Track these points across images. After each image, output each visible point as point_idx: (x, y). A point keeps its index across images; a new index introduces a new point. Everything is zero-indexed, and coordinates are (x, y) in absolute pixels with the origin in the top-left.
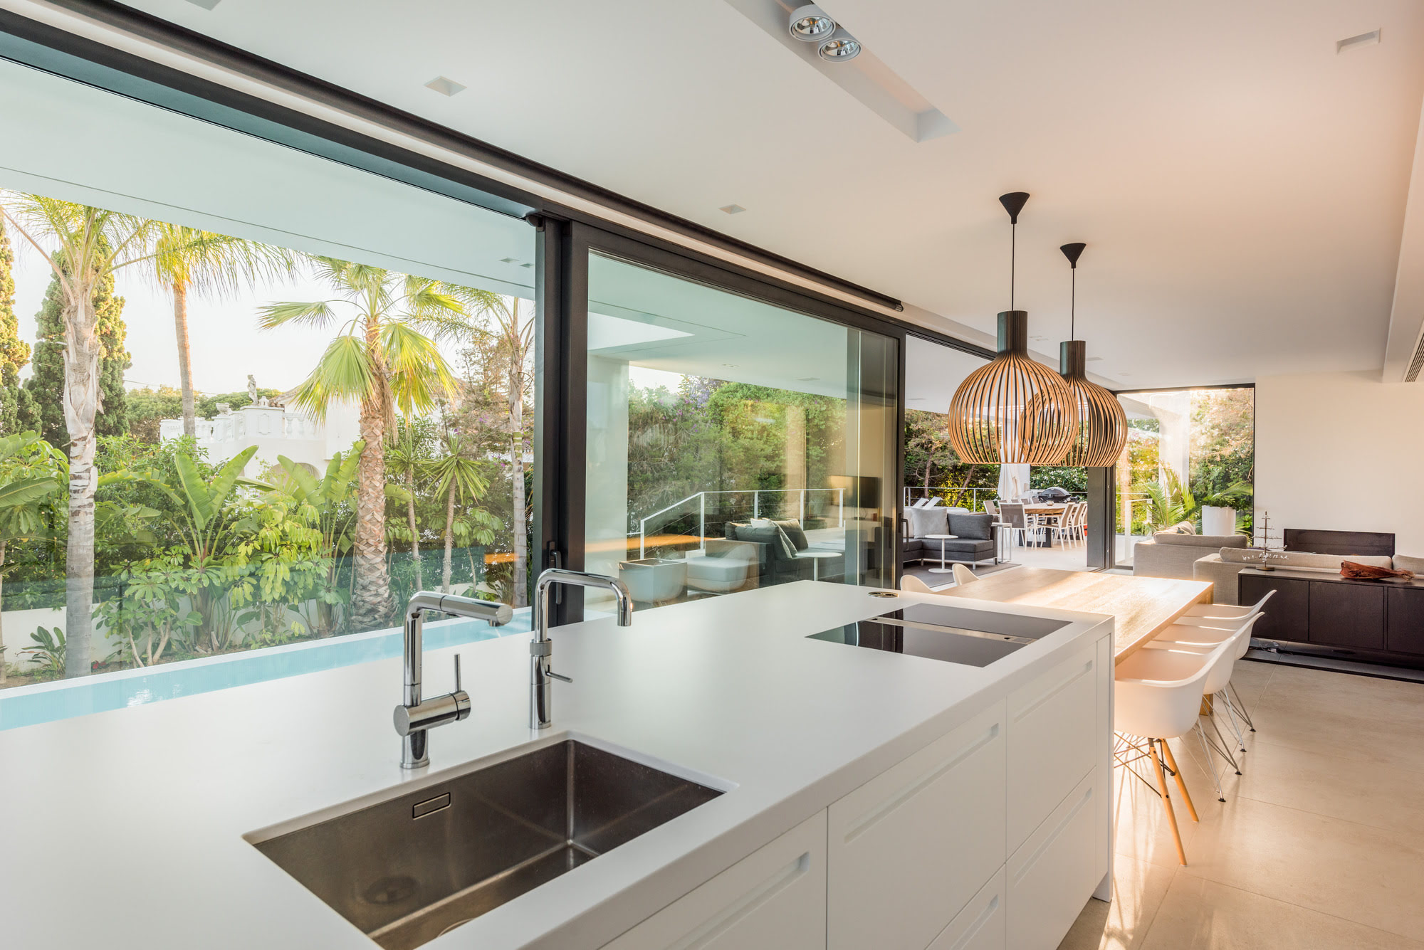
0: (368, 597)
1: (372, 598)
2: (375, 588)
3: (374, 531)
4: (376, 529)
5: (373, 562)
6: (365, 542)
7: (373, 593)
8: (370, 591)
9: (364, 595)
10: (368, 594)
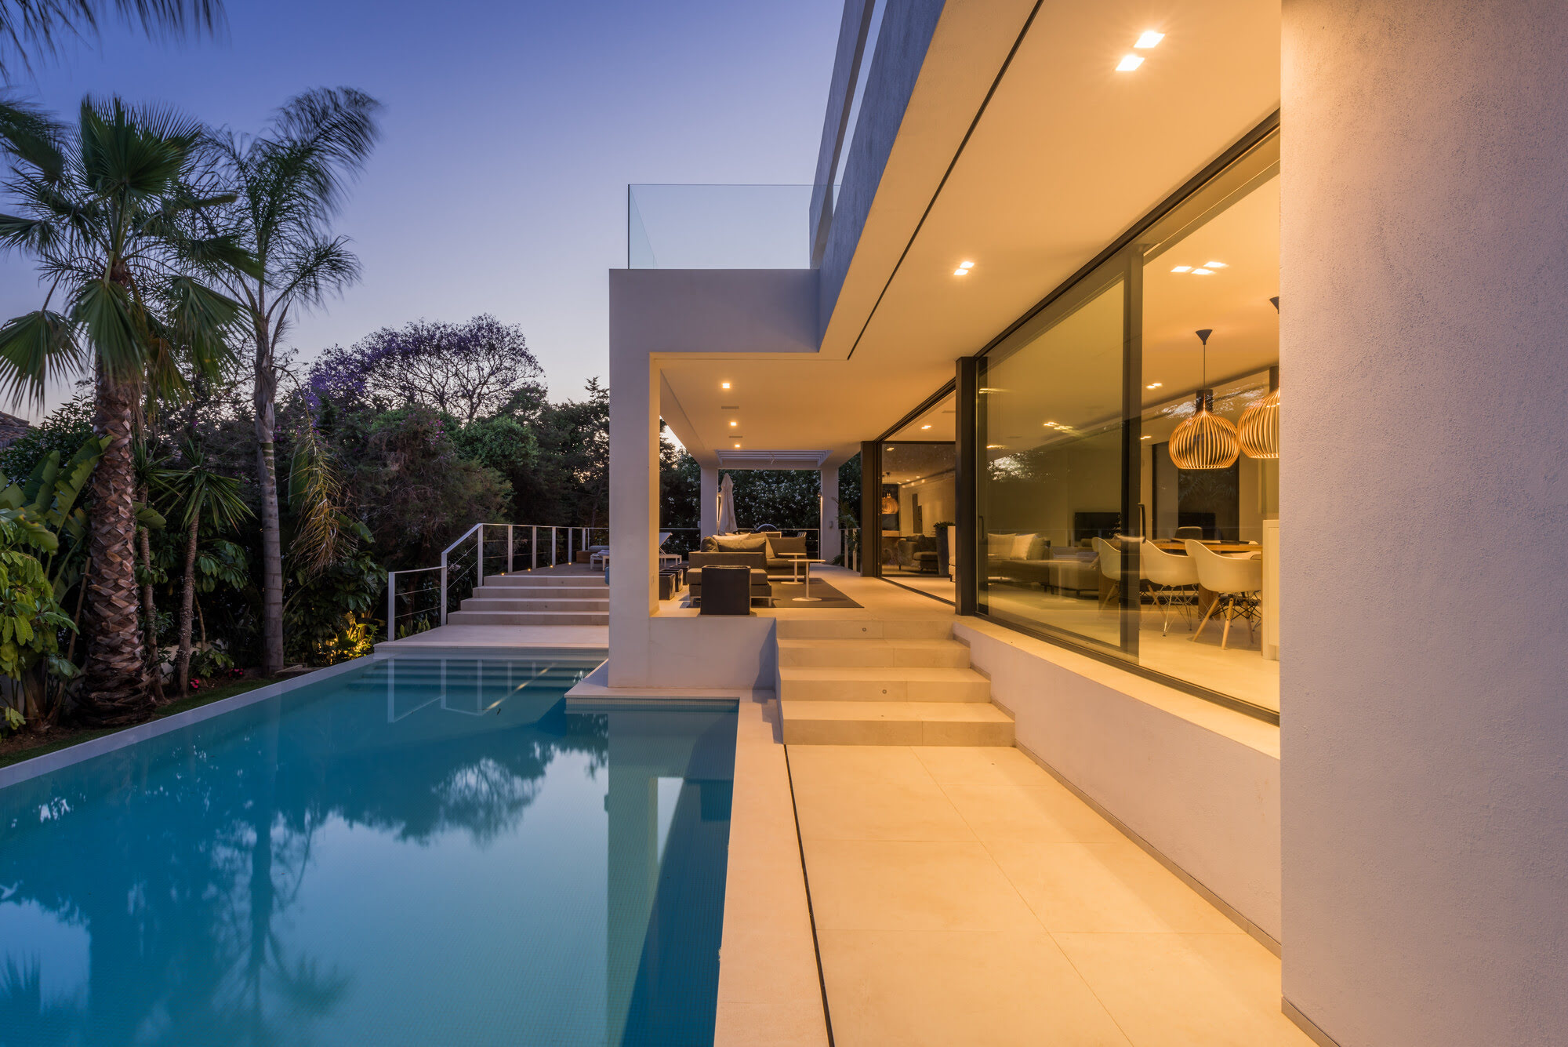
0: (119, 663)
1: (125, 664)
2: (129, 649)
3: (127, 567)
4: (128, 565)
5: (126, 612)
6: (111, 583)
7: (126, 656)
8: (123, 653)
9: (112, 660)
10: (118, 658)
